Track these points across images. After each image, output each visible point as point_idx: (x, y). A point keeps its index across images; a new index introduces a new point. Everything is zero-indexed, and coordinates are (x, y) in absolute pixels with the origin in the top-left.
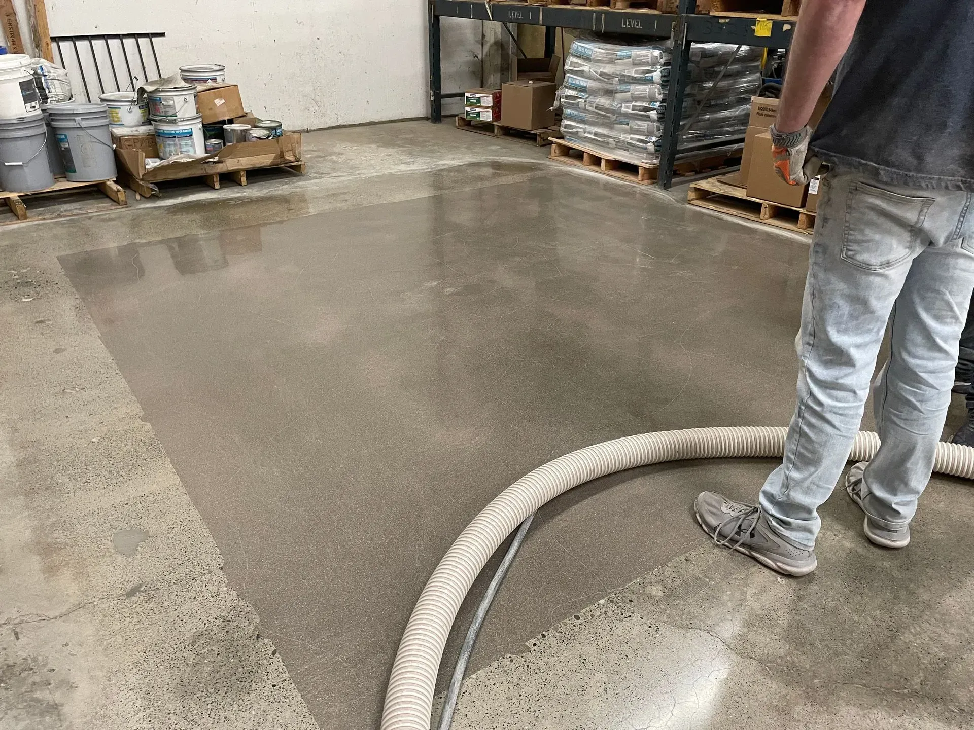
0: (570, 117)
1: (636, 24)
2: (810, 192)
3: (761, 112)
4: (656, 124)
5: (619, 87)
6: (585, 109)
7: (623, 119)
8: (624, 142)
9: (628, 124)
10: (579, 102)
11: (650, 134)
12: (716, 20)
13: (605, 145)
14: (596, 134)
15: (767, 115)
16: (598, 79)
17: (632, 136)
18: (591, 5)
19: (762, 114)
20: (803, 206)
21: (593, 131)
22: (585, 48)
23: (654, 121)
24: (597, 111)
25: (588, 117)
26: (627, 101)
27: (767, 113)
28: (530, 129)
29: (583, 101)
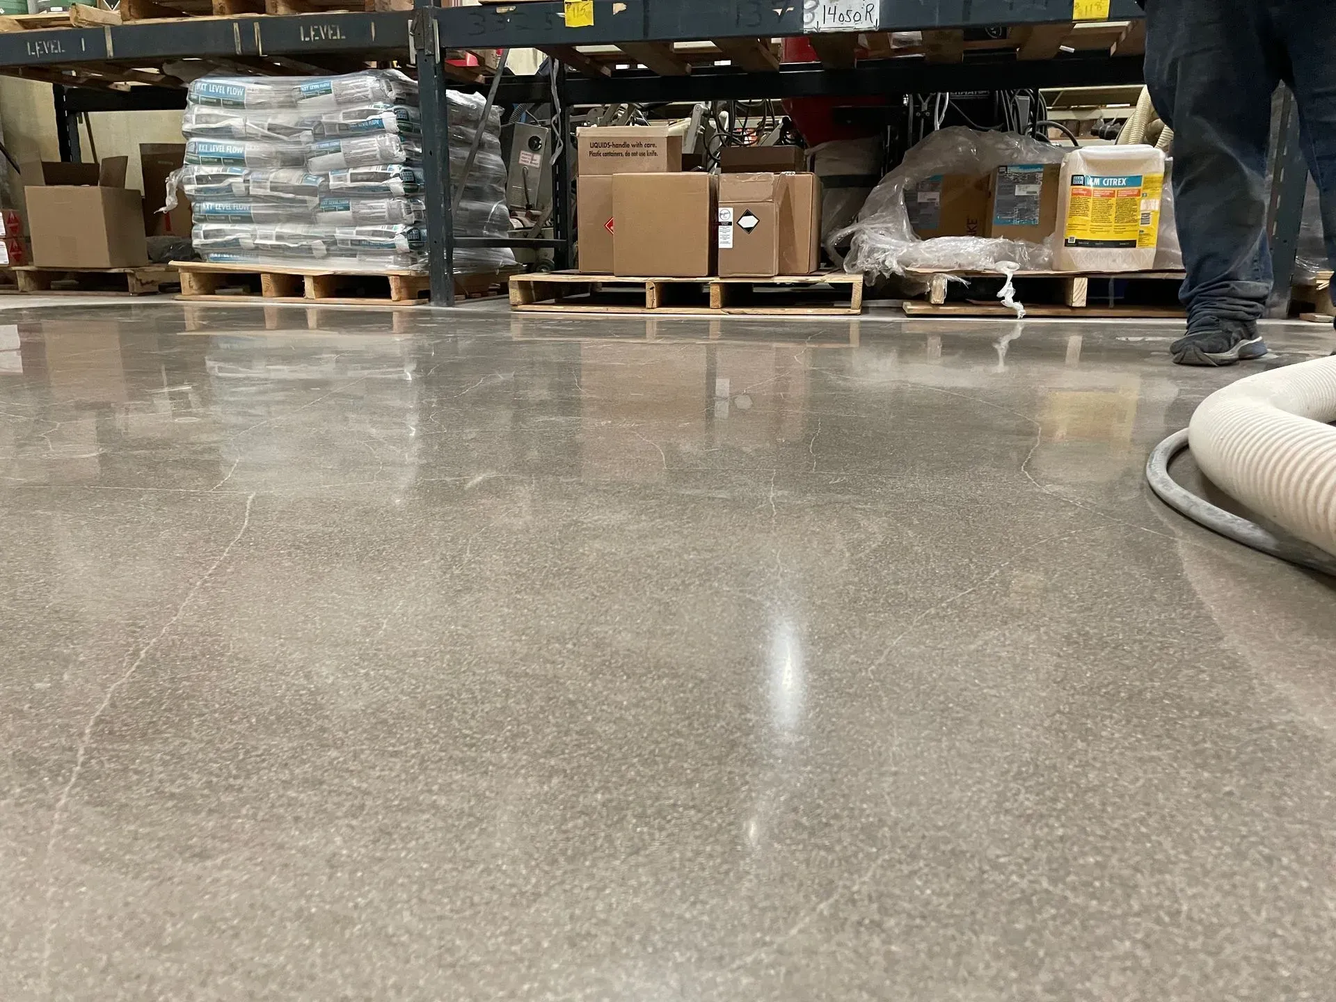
0: (213, 216)
1: (331, 32)
2: (721, 246)
3: (595, 150)
4: (404, 201)
5: (314, 147)
6: (248, 195)
7: (334, 203)
8: (343, 241)
9: (347, 208)
10: (230, 185)
11: (394, 220)
12: (490, 9)
13: (305, 253)
14: (279, 237)
15: (606, 154)
16: (265, 137)
17: (358, 228)
18: (223, 13)
19: (598, 154)
20: (713, 272)
21: (274, 233)
22: (226, 86)
23: (398, 196)
24: (276, 193)
25: (254, 209)
26: (338, 169)
27: (607, 150)
28: (108, 265)
29: (241, 180)
